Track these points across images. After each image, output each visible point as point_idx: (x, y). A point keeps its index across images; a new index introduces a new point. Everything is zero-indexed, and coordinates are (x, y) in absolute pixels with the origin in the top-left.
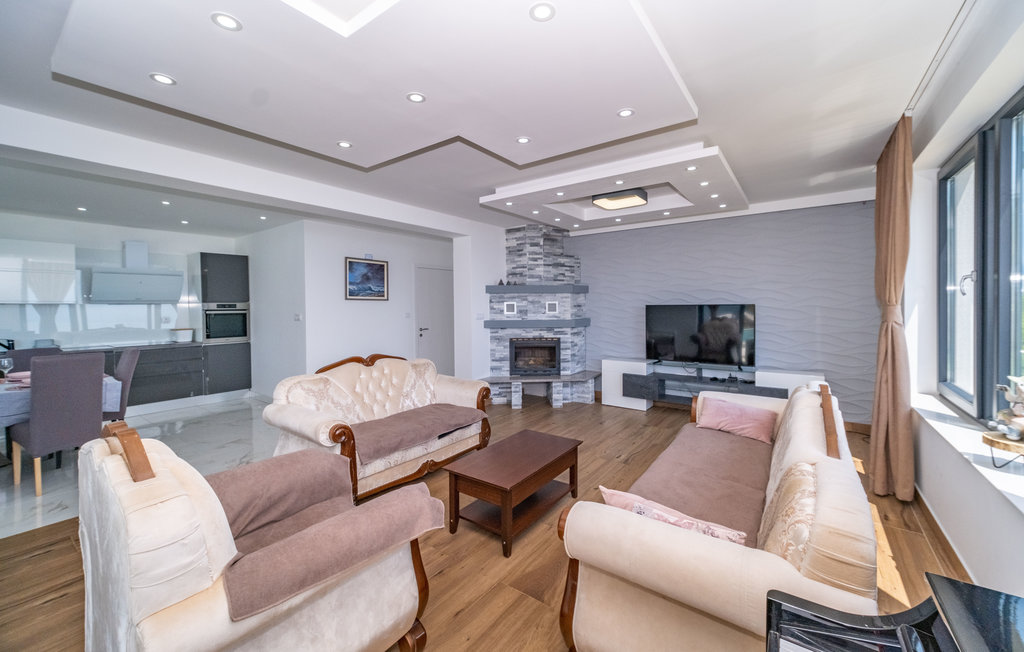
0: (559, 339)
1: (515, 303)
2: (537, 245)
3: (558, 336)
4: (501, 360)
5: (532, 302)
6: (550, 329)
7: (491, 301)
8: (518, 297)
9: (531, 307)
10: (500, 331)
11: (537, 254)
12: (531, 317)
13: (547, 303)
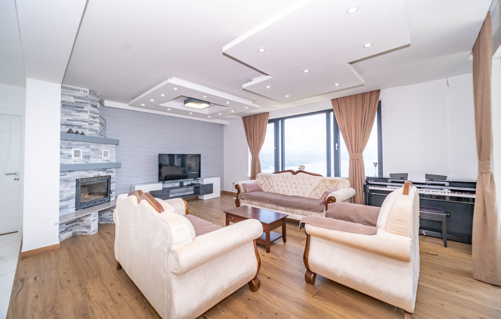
0: (110, 176)
1: (81, 150)
2: (95, 107)
3: (109, 174)
4: (68, 199)
5: (93, 150)
6: (104, 170)
7: (61, 147)
8: (83, 145)
9: (92, 153)
10: (68, 174)
11: (95, 113)
12: (92, 161)
13: (103, 151)
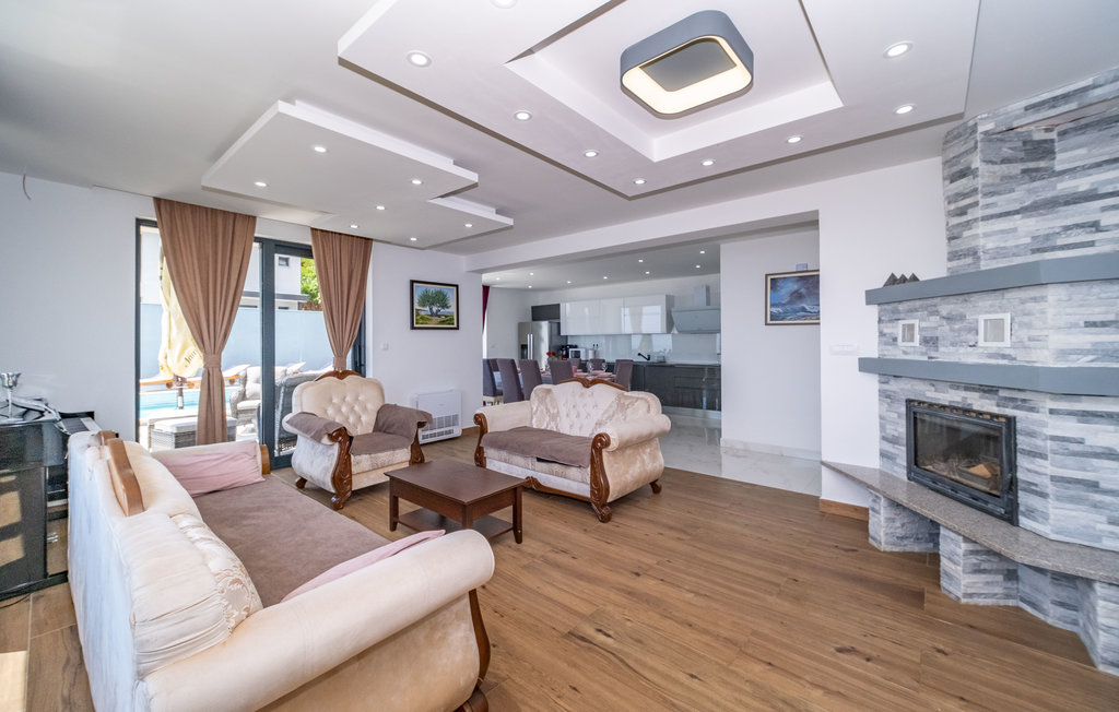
1: (916, 322)
3: (1009, 412)
4: (894, 441)
5: (949, 319)
6: (989, 390)
7: (880, 321)
8: (922, 309)
9: (945, 329)
10: (892, 381)
12: (946, 354)
13: (982, 318)
